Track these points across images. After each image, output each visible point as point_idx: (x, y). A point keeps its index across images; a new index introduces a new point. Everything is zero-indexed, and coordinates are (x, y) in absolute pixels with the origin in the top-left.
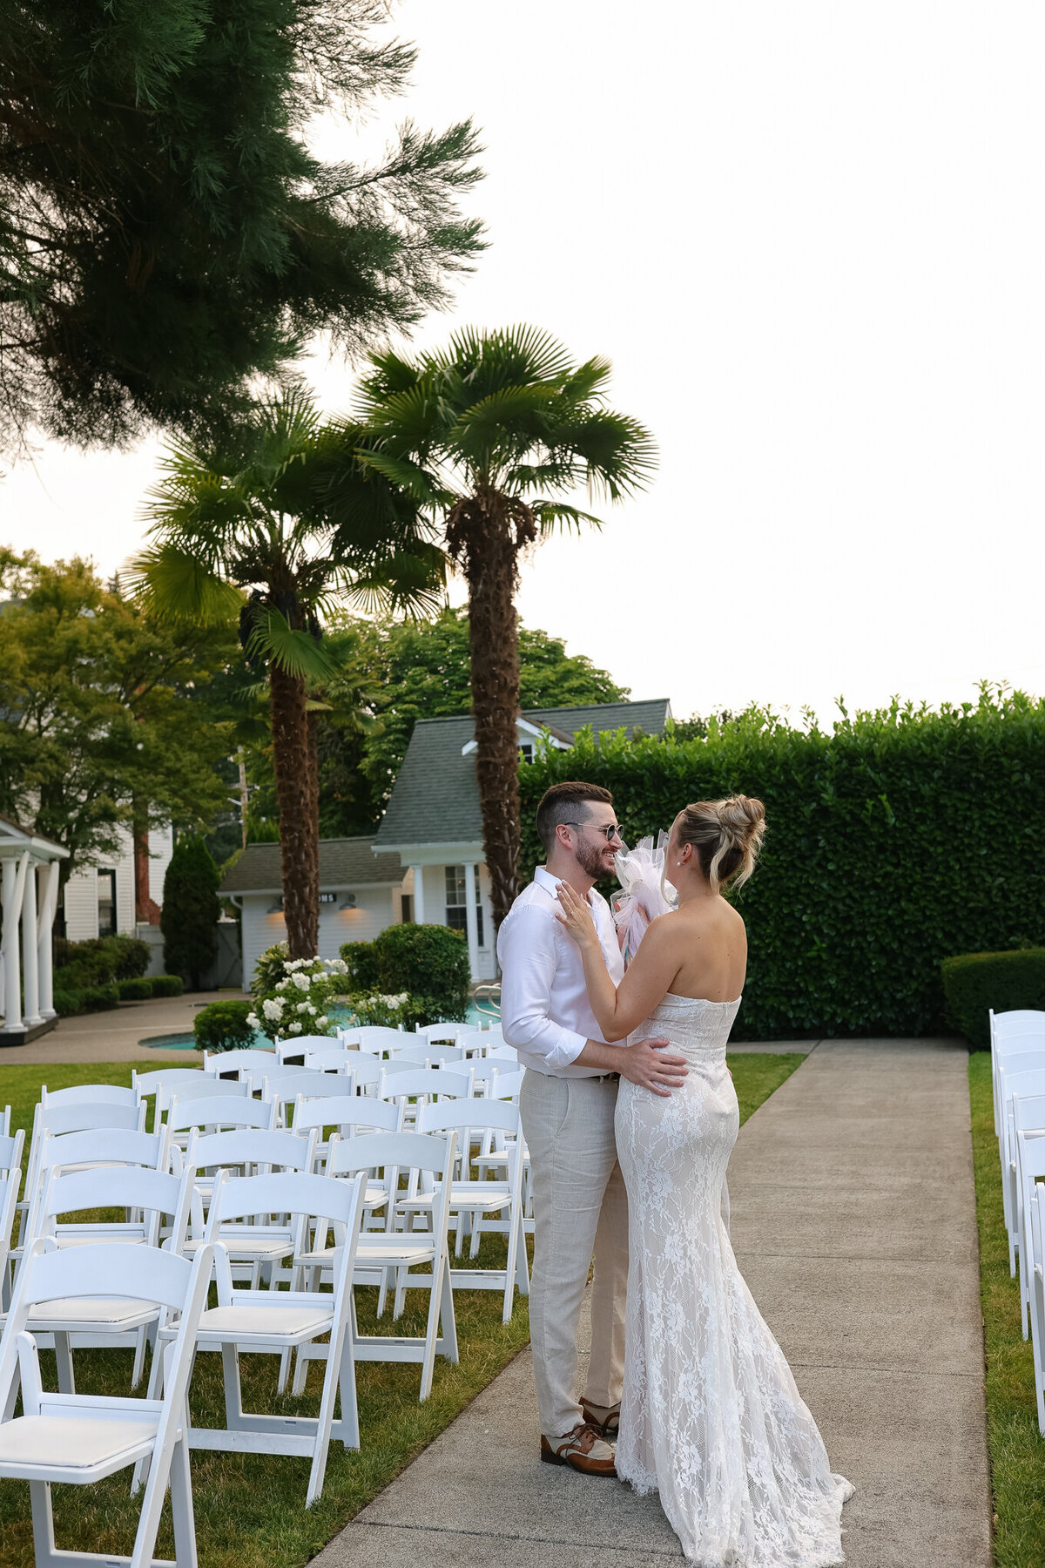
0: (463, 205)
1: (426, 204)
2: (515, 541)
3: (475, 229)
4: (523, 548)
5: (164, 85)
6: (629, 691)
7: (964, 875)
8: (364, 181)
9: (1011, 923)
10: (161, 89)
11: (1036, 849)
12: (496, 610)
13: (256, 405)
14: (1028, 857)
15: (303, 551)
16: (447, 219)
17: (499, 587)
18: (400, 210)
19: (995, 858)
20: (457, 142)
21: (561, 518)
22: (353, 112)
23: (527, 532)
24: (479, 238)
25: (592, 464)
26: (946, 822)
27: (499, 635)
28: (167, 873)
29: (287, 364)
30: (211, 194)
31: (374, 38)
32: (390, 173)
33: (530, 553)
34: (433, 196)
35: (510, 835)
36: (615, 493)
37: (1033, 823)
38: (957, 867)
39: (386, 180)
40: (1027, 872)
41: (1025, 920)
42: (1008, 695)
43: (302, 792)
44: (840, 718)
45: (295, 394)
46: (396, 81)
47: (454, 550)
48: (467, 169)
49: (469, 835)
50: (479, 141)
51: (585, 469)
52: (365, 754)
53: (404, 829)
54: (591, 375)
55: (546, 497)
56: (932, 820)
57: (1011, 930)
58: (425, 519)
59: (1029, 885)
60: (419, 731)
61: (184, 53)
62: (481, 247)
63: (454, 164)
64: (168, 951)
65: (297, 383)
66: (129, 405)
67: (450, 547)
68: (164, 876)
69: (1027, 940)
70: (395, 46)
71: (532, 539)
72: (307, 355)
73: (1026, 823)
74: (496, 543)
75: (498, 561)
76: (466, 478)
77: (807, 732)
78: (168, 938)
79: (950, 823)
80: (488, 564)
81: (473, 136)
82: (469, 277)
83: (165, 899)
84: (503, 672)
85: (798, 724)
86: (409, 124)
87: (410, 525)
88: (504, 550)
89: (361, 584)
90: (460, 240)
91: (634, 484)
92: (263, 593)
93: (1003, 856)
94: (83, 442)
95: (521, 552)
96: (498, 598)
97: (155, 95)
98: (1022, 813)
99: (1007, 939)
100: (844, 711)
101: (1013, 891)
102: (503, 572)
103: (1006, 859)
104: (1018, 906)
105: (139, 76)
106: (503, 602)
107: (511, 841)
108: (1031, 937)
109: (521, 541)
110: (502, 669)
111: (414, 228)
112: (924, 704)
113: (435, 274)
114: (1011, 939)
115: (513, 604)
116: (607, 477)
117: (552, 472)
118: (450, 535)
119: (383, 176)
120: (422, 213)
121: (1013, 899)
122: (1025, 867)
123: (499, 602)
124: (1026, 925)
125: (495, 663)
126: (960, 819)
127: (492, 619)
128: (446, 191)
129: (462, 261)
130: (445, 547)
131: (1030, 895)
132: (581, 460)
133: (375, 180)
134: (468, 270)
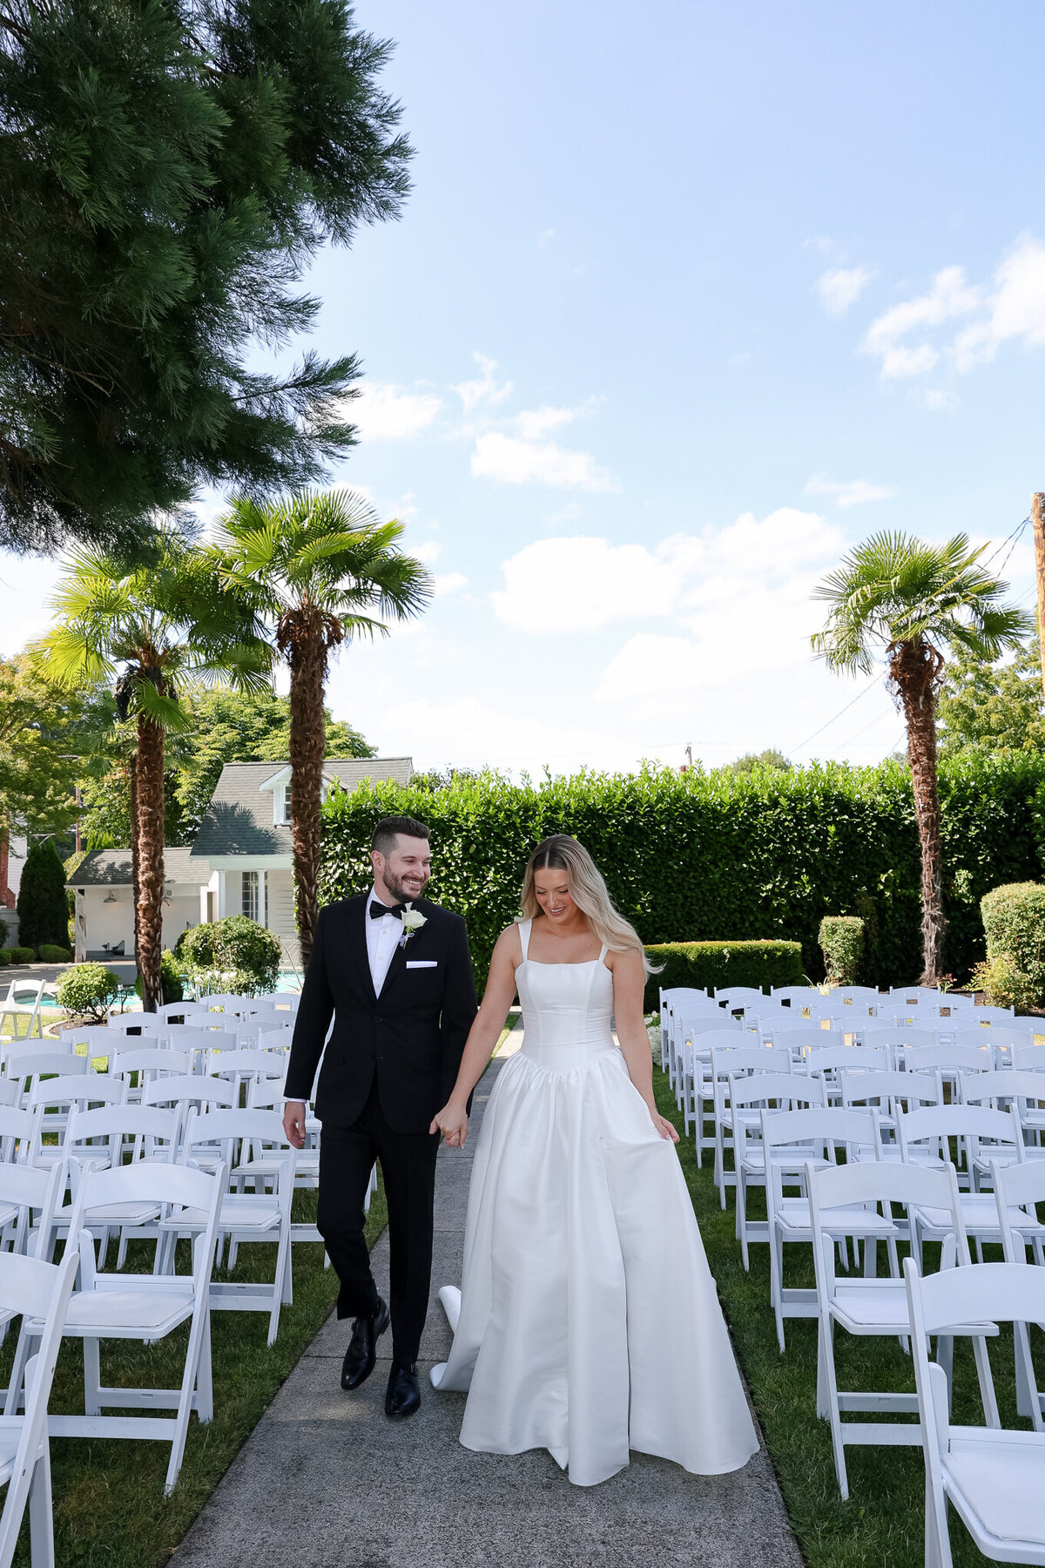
0: (344, 412)
1: (319, 410)
2: (326, 642)
3: (350, 429)
4: (332, 648)
5: (163, 312)
6: (377, 750)
7: (627, 892)
8: (275, 389)
9: (657, 926)
10: (160, 315)
11: (675, 876)
12: (310, 691)
13: (158, 533)
14: (670, 881)
15: (167, 639)
16: (332, 421)
17: (313, 675)
18: (299, 412)
19: (648, 882)
20: (344, 369)
21: (359, 625)
22: (273, 340)
23: (336, 638)
24: (354, 437)
25: (385, 592)
26: (616, 856)
27: (312, 710)
28: (24, 869)
29: (184, 506)
30: (176, 390)
31: (293, 291)
32: (294, 386)
33: (337, 652)
34: (325, 404)
35: (314, 854)
36: (400, 610)
37: (673, 858)
38: (623, 887)
39: (292, 390)
40: (669, 892)
41: (666, 924)
42: (659, 770)
43: (158, 817)
44: (545, 779)
45: (191, 528)
46: (303, 322)
47: (281, 646)
48: (350, 388)
49: (262, 850)
50: (360, 369)
51: (380, 593)
52: (179, 786)
53: (213, 844)
54: (391, 532)
55: (350, 611)
56: (607, 854)
57: (657, 931)
58: (259, 622)
59: (670, 900)
60: (227, 771)
61: (176, 292)
62: (354, 443)
63: (341, 384)
64: (21, 930)
65: (192, 519)
66: (59, 525)
67: (279, 644)
68: (21, 871)
69: (666, 938)
70: (306, 299)
71: (339, 642)
72: (200, 500)
73: (669, 858)
74: (313, 643)
75: (314, 656)
76: (292, 592)
77: (523, 789)
78: (22, 920)
79: (619, 857)
80: (307, 659)
81: (356, 365)
82: (343, 462)
83: (21, 889)
84: (314, 736)
85: (516, 783)
86: (313, 354)
87: (249, 625)
88: (319, 649)
89: (208, 665)
90: (340, 436)
91: (416, 607)
92: (136, 668)
93: (653, 880)
94: (21, 551)
95: (330, 651)
96: (312, 681)
97: (158, 320)
98: (667, 851)
99: (654, 936)
100: (549, 776)
101: (659, 904)
102: (317, 664)
103: (655, 882)
104: (662, 914)
105: (146, 305)
106: (316, 686)
107: (314, 859)
108: (669, 936)
109: (331, 643)
110: (313, 734)
111: (308, 425)
112: (603, 772)
113: (319, 457)
114: (657, 937)
115: (323, 687)
116: (395, 601)
117: (356, 594)
118: (279, 636)
119: (289, 387)
120: (315, 415)
121: (658, 909)
122: (667, 888)
123: (313, 686)
124: (666, 927)
125: (309, 730)
126: (626, 854)
127: (308, 699)
128: (332, 402)
129: (338, 451)
130: (275, 644)
131: (670, 907)
132: (377, 587)
133: (282, 389)
134: (342, 457)
